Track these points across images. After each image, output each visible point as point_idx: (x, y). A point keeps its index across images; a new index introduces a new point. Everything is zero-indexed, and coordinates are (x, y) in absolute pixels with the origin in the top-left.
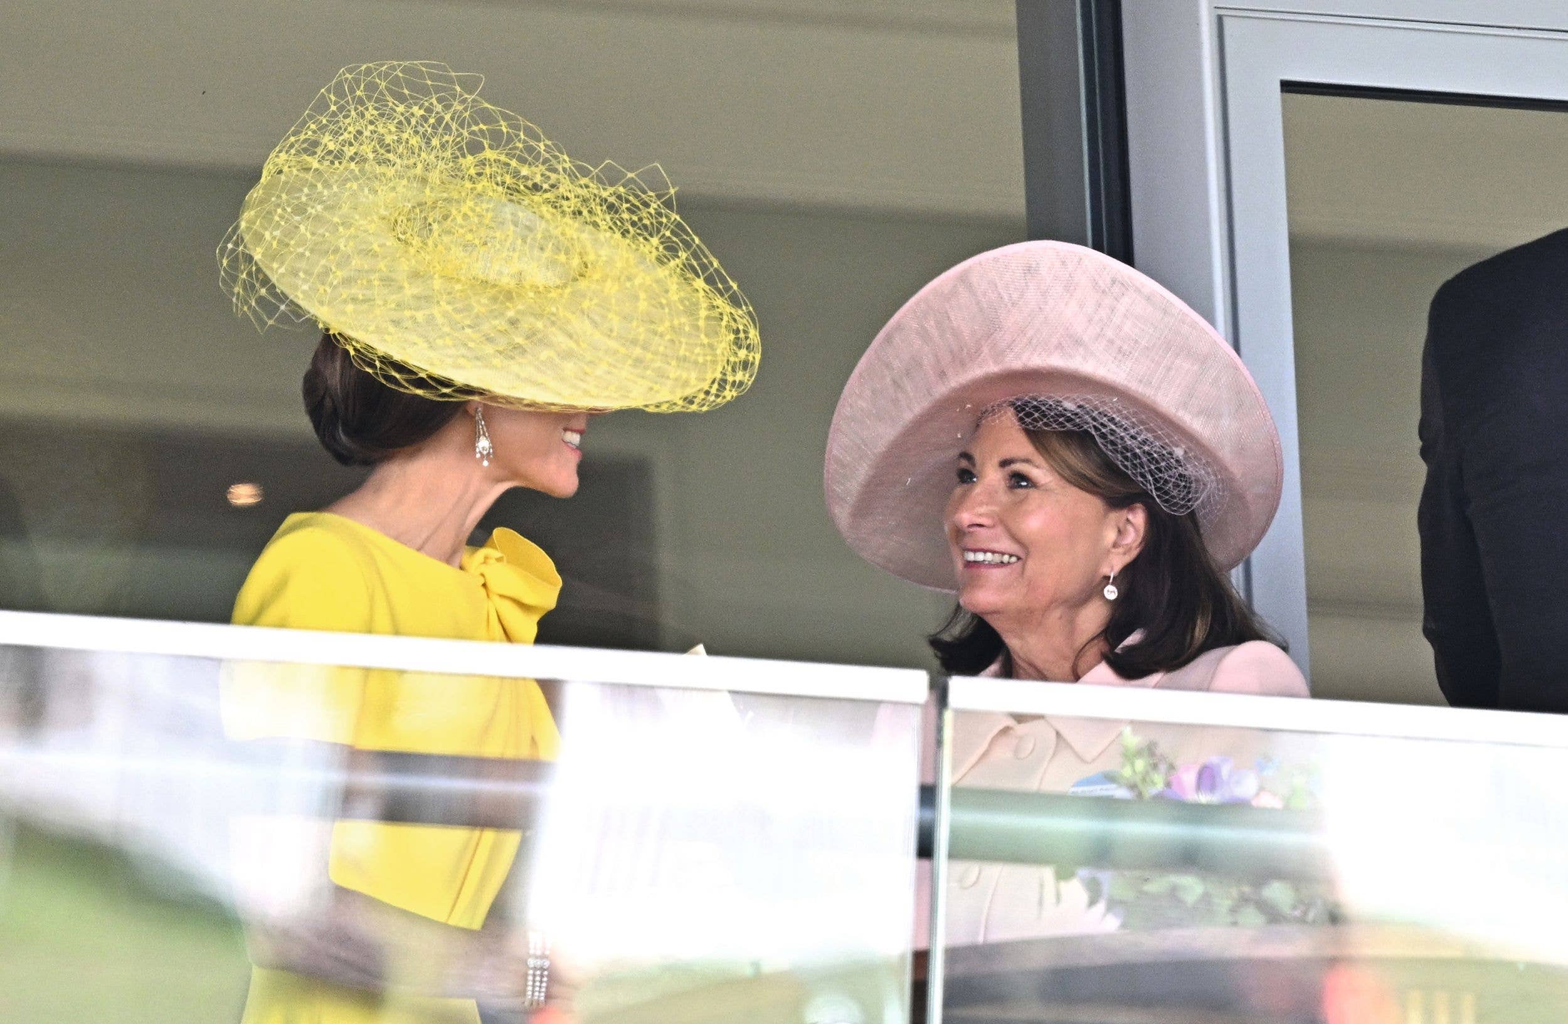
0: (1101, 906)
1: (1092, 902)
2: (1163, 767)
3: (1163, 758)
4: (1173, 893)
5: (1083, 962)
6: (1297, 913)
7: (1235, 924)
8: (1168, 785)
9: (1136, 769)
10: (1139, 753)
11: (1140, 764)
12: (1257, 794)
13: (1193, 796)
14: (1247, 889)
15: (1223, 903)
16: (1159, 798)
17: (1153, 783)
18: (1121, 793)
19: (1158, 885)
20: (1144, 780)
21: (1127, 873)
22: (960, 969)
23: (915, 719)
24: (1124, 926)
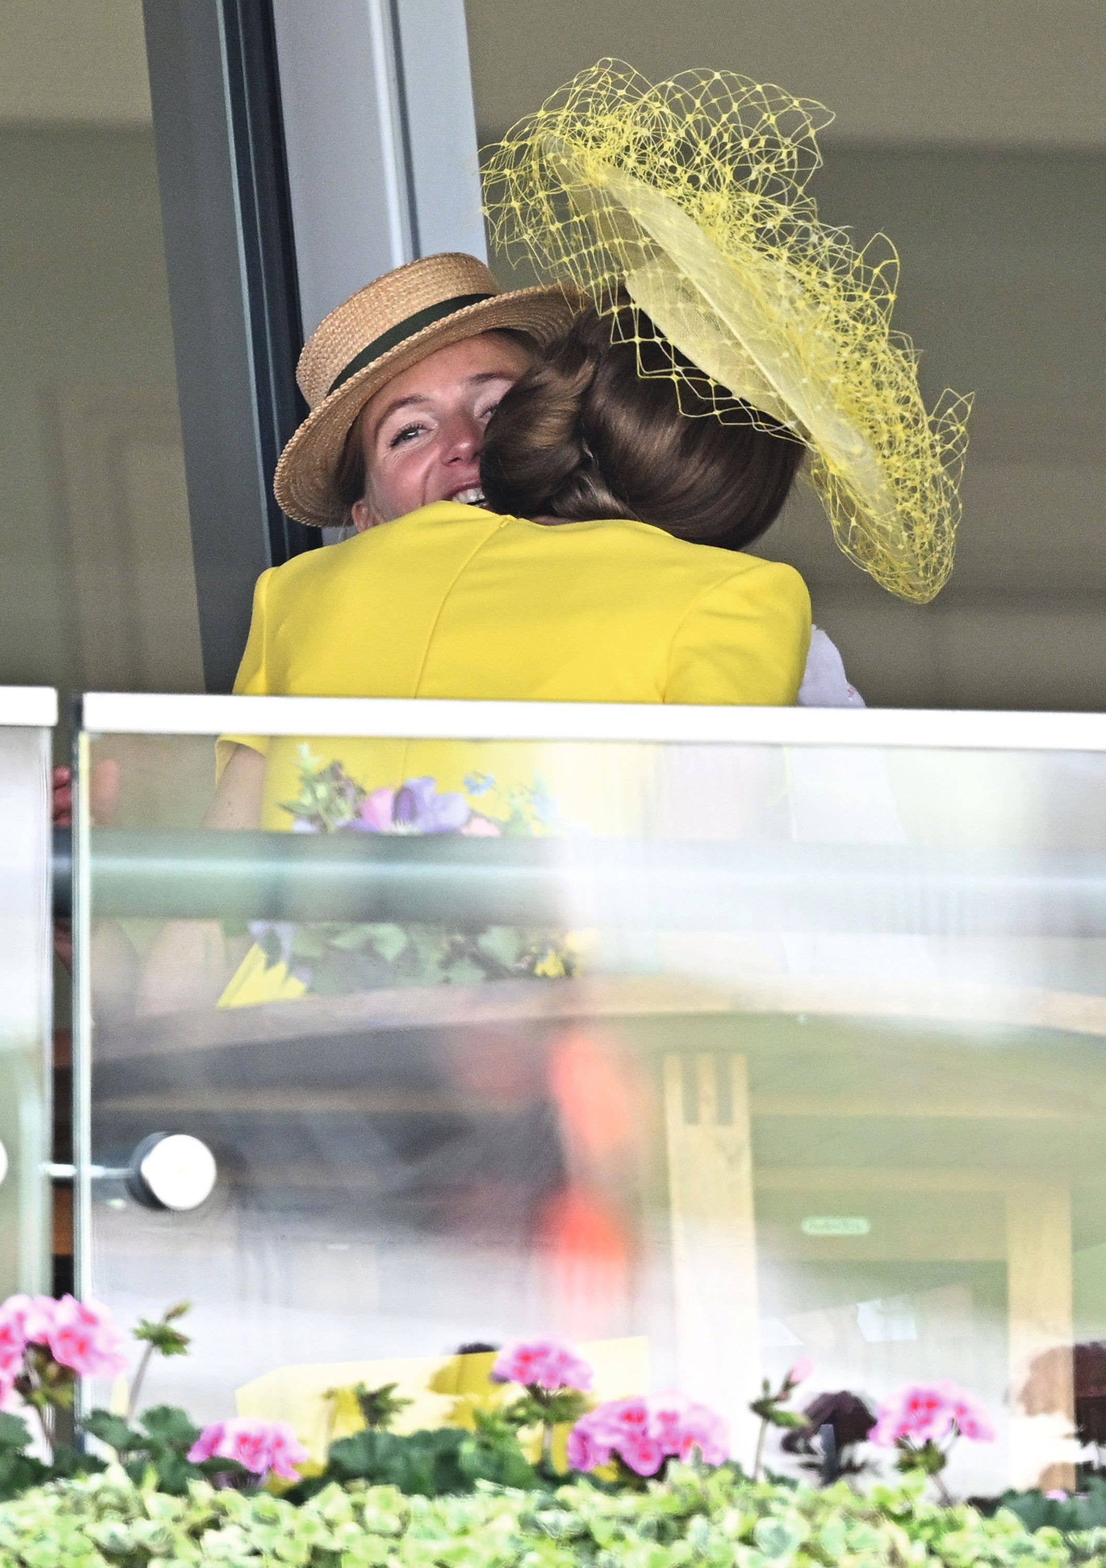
0: (281, 967)
1: (271, 963)
2: (351, 792)
3: (349, 781)
4: (369, 948)
5: (261, 1037)
6: (523, 965)
7: (447, 981)
8: (358, 813)
9: (318, 797)
10: (320, 777)
11: (322, 791)
12: (468, 822)
13: (388, 826)
14: (459, 938)
15: (432, 955)
16: (346, 831)
17: (340, 813)
18: (302, 827)
19: (347, 940)
20: (328, 810)
21: (312, 926)
22: (113, 1053)
23: (45, 743)
24: (311, 990)
